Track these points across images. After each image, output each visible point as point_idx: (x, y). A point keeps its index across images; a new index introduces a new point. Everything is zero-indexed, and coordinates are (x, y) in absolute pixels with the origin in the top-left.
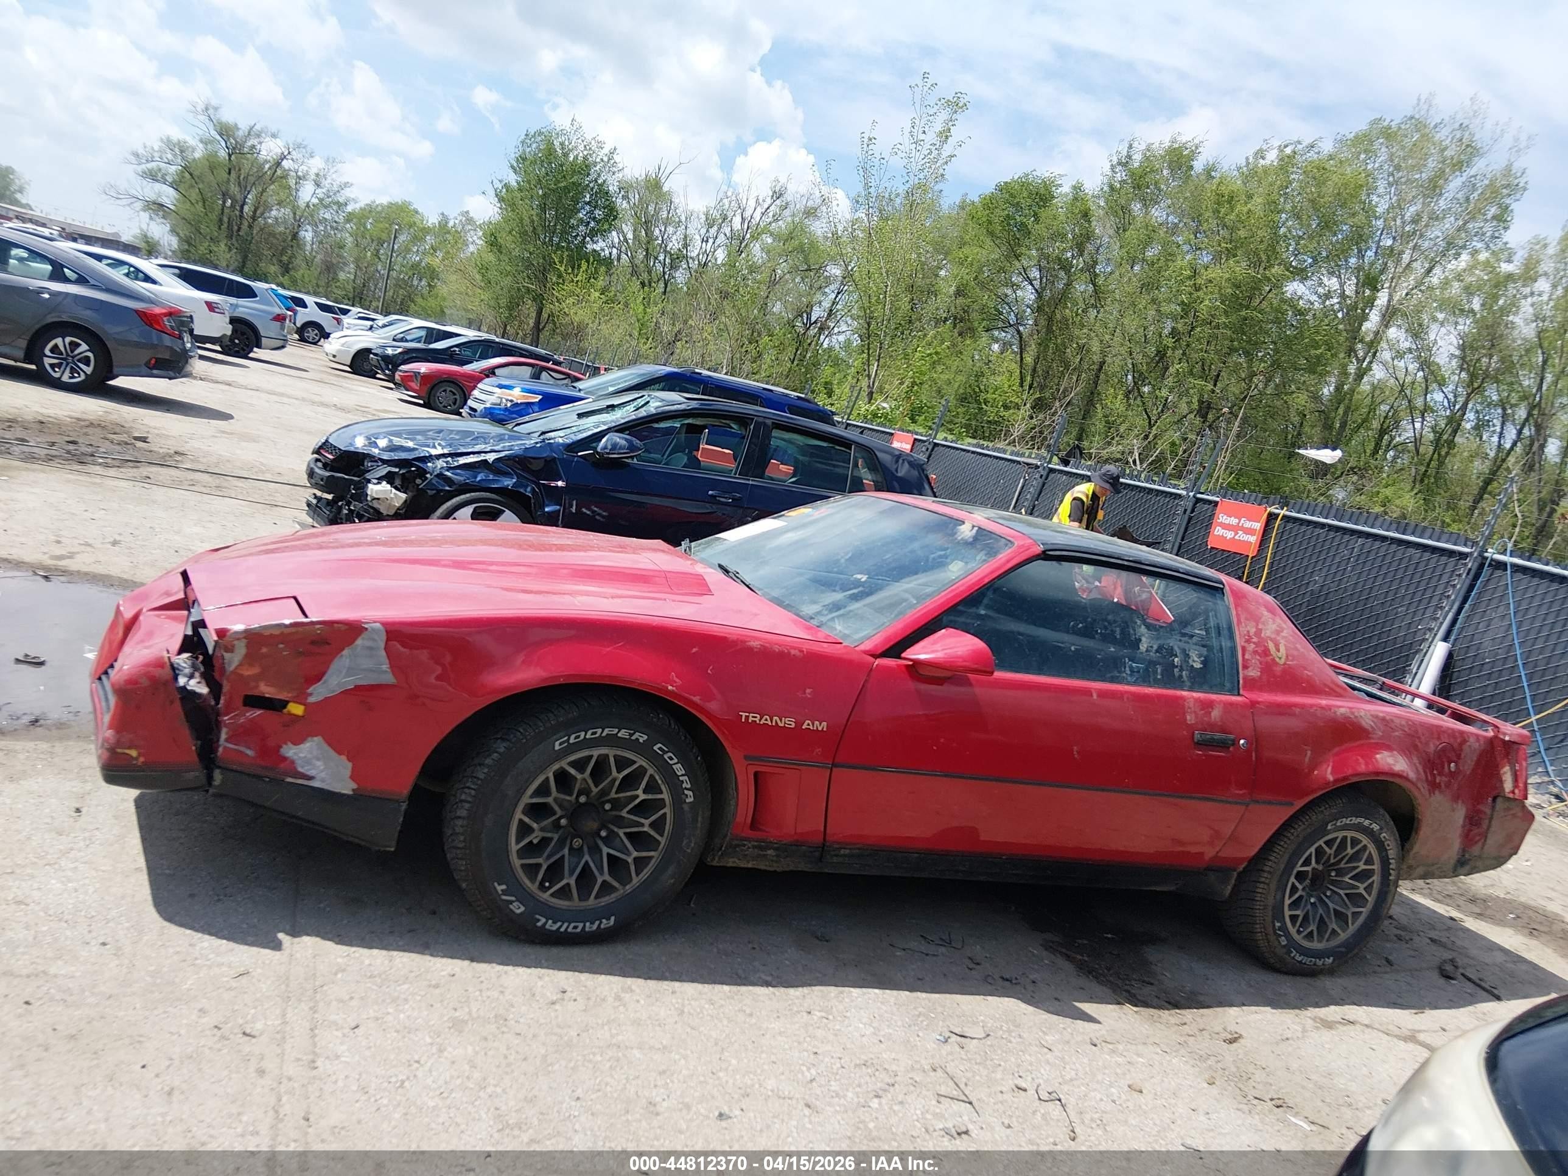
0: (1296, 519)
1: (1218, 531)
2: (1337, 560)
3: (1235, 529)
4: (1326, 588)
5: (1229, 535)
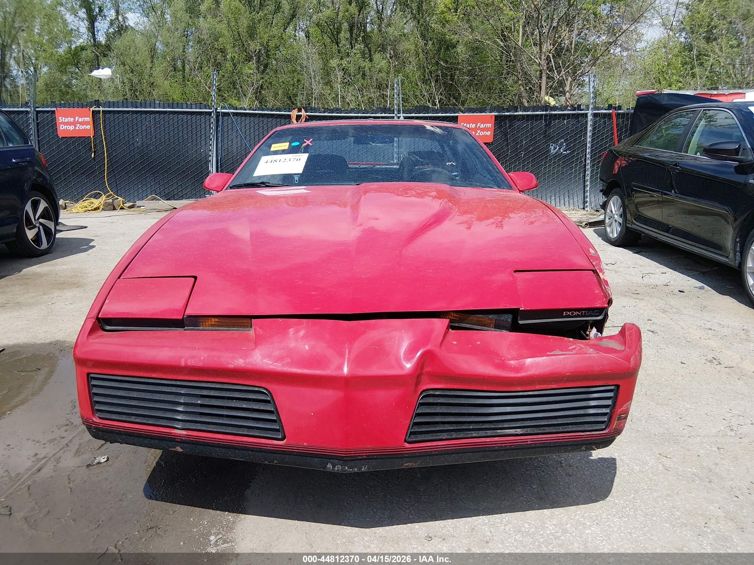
0: (110, 112)
1: (62, 127)
2: (144, 128)
3: (74, 123)
4: (145, 143)
5: (72, 128)
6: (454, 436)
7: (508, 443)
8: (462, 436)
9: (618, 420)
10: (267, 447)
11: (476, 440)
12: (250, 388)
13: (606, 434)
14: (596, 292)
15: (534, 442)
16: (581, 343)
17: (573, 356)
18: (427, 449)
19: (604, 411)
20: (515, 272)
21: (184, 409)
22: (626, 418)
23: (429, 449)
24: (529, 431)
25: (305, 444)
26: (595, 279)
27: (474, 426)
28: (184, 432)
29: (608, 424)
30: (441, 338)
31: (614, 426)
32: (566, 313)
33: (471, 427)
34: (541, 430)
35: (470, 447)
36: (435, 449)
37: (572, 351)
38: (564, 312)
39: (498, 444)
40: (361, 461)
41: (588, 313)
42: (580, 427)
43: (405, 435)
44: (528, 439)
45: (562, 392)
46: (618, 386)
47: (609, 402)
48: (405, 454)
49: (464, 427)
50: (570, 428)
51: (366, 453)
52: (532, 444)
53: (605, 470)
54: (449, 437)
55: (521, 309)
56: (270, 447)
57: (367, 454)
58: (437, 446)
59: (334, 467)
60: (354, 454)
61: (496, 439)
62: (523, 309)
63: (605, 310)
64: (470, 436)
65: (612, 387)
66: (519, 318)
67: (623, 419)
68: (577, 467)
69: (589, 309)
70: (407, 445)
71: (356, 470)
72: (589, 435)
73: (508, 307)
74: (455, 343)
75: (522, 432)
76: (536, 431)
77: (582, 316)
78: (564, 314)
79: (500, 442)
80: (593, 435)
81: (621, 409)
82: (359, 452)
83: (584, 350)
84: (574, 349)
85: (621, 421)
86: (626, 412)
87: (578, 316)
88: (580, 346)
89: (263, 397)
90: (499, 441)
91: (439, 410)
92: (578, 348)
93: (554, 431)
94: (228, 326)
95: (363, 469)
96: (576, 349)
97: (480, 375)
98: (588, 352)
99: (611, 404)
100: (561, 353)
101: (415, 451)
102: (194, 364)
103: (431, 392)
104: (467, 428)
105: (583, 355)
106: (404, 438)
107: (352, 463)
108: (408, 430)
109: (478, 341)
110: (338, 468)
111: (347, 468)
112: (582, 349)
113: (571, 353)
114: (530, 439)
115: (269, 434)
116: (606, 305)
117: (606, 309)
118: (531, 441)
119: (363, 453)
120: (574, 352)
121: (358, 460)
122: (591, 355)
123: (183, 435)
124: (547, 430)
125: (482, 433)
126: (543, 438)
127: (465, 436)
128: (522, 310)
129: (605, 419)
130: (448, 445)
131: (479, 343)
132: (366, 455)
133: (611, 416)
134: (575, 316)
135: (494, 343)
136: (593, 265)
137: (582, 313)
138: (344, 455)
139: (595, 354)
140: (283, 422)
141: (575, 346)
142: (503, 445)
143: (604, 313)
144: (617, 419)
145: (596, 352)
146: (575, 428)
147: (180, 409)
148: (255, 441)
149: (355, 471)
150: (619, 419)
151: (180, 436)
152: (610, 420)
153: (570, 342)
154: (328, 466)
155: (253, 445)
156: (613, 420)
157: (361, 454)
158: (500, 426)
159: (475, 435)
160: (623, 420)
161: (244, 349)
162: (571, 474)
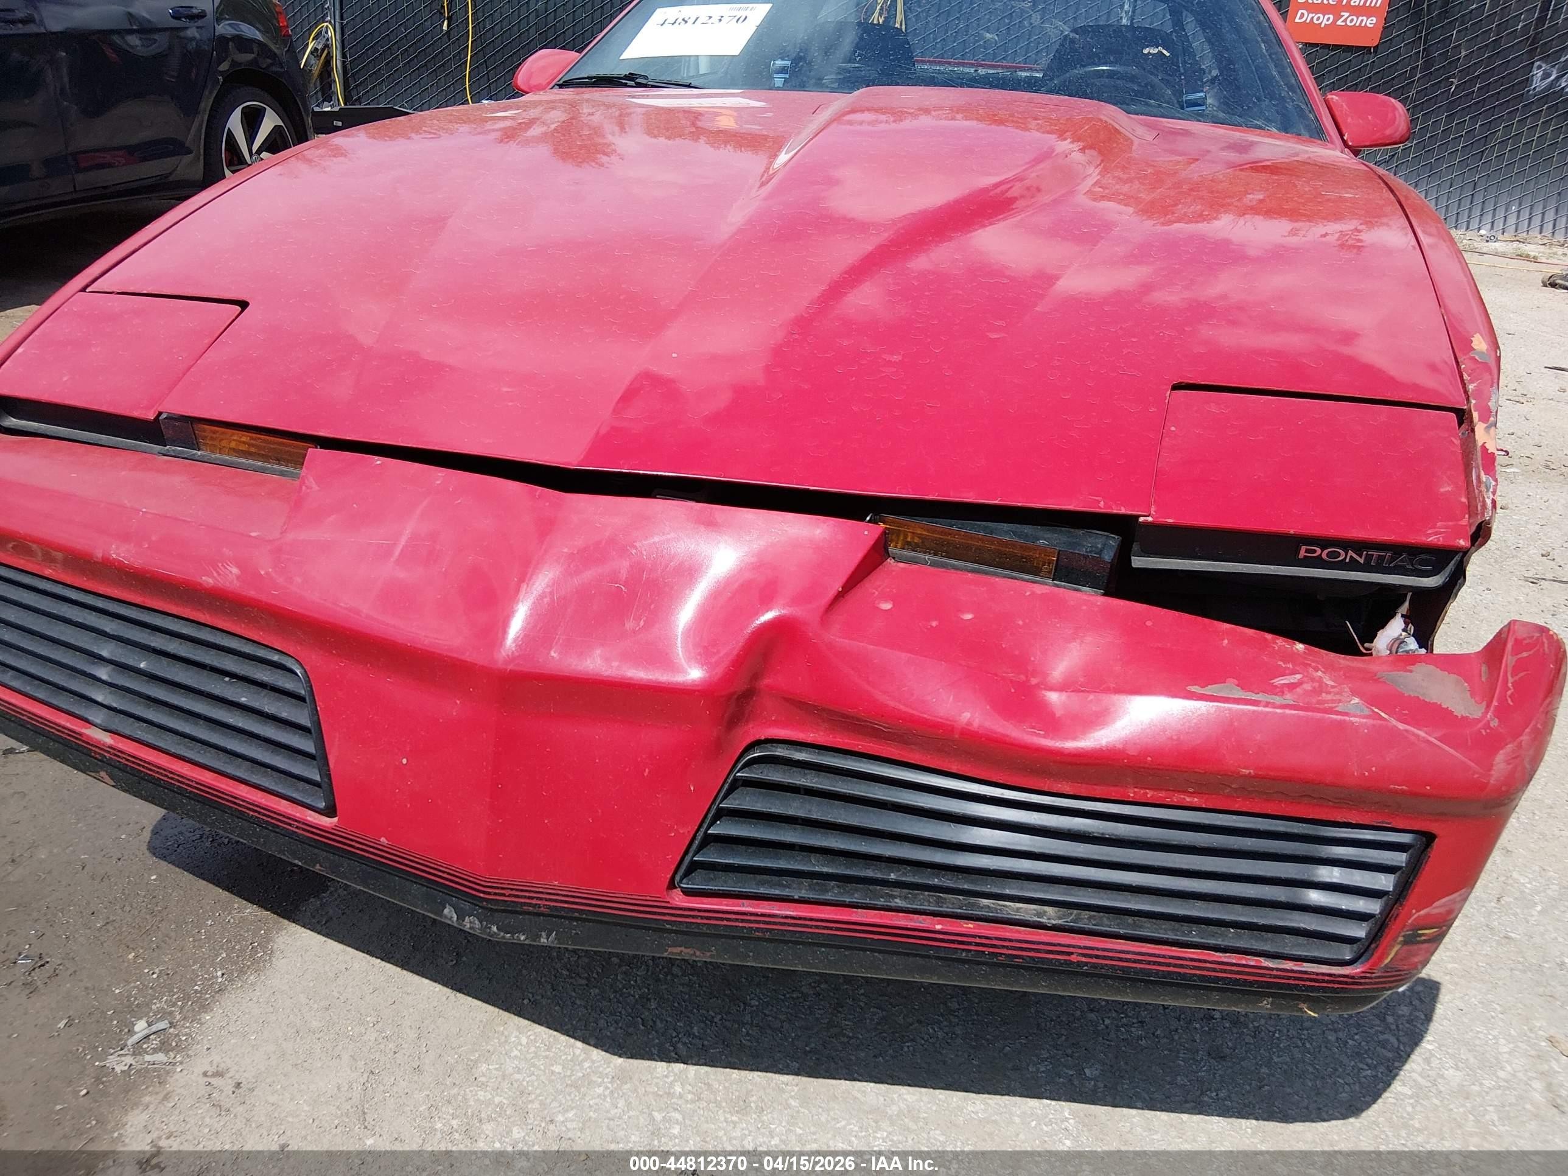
6: (829, 896)
7: (1004, 947)
8: (857, 898)
9: (1405, 943)
10: (290, 825)
11: (901, 920)
12: (261, 653)
13: (1353, 977)
14: (1442, 490)
15: (1094, 960)
16: (1329, 668)
17: (1278, 711)
18: (737, 920)
19: (1361, 905)
20: (1175, 387)
21: (110, 676)
22: (1437, 939)
23: (743, 921)
24: (1085, 920)
25: (383, 840)
26: (1457, 442)
27: (904, 874)
28: (106, 739)
29: (1365, 949)
30: (838, 587)
31: (1387, 961)
32: (1307, 551)
33: (893, 876)
34: (1128, 926)
35: (876, 937)
36: (762, 926)
37: (1282, 693)
38: (1304, 548)
39: (969, 943)
40: (537, 919)
41: (1392, 559)
42: (1266, 940)
43: (673, 867)
44: (1074, 947)
45: (1218, 823)
46: (1429, 838)
47: (1385, 882)
48: (668, 922)
49: (869, 873)
50: (1230, 938)
51: (546, 900)
52: (1086, 964)
53: (1345, 1061)
54: (811, 895)
55: (1141, 519)
56: (297, 827)
57: (552, 904)
58: (770, 916)
59: (461, 918)
60: (510, 896)
61: (969, 926)
62: (1150, 519)
63: (1457, 558)
64: (881, 902)
65: (1405, 838)
66: (1136, 547)
67: (1425, 942)
68: (1257, 1031)
69: (1397, 549)
70: (678, 899)
71: (522, 938)
72: (1292, 971)
73: (1102, 507)
74: (887, 606)
75: (1060, 922)
76: (1109, 924)
77: (1366, 568)
78: (1302, 554)
79: (978, 940)
80: (1305, 972)
81: (1422, 912)
82: (527, 894)
83: (1329, 697)
84: (1292, 687)
85: (1415, 947)
86: (1443, 924)
87: (1354, 566)
88: (1320, 680)
89: (289, 685)
90: (975, 936)
91: (795, 807)
92: (1308, 687)
93: (1171, 936)
94: (266, 458)
95: (543, 940)
96: (1299, 690)
97: (936, 725)
98: (1340, 708)
99: (1391, 889)
100: (1239, 693)
101: (699, 921)
102: (123, 558)
103: (781, 752)
104: (879, 875)
105: (1319, 715)
106: (669, 876)
107: (511, 920)
108: (686, 852)
109: (968, 612)
110: (471, 923)
111: (494, 929)
112: (1321, 692)
113: (1278, 700)
114: (1080, 948)
115: (297, 790)
116: (1463, 543)
117: (1465, 554)
118: (1084, 955)
119: (541, 899)
120: (1289, 698)
121: (529, 913)
122: (1347, 718)
123: (103, 745)
124: (1148, 929)
125: (925, 901)
126: (1128, 952)
127: (868, 901)
128: (1146, 524)
129: (1359, 931)
130: (805, 919)
131: (968, 616)
132: (549, 907)
133: (1380, 926)
134: (1342, 566)
135: (1021, 623)
136: (1466, 392)
137: (1369, 558)
138: (482, 895)
139: (1365, 717)
140: (331, 765)
141: (1298, 676)
142: (987, 950)
143: (1451, 566)
144: (1401, 939)
145: (1367, 712)
146: (1246, 941)
147: (103, 673)
148: (263, 801)
149: (520, 940)
150: (1411, 940)
151: (98, 745)
152: (1375, 937)
153: (1292, 657)
154: (446, 911)
155: (259, 813)
156: (1385, 941)
157: (534, 902)
158: (988, 889)
159: (899, 902)
160: (1425, 945)
161: (253, 534)
162: (1228, 1051)
